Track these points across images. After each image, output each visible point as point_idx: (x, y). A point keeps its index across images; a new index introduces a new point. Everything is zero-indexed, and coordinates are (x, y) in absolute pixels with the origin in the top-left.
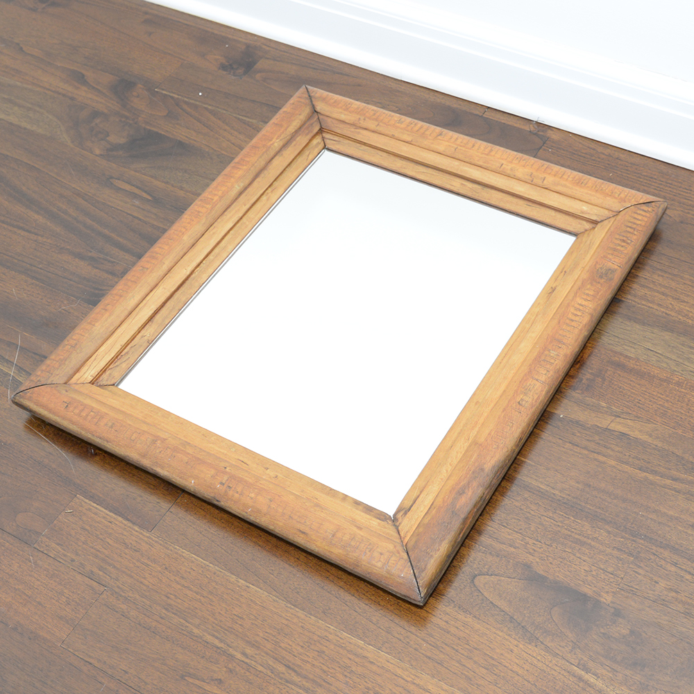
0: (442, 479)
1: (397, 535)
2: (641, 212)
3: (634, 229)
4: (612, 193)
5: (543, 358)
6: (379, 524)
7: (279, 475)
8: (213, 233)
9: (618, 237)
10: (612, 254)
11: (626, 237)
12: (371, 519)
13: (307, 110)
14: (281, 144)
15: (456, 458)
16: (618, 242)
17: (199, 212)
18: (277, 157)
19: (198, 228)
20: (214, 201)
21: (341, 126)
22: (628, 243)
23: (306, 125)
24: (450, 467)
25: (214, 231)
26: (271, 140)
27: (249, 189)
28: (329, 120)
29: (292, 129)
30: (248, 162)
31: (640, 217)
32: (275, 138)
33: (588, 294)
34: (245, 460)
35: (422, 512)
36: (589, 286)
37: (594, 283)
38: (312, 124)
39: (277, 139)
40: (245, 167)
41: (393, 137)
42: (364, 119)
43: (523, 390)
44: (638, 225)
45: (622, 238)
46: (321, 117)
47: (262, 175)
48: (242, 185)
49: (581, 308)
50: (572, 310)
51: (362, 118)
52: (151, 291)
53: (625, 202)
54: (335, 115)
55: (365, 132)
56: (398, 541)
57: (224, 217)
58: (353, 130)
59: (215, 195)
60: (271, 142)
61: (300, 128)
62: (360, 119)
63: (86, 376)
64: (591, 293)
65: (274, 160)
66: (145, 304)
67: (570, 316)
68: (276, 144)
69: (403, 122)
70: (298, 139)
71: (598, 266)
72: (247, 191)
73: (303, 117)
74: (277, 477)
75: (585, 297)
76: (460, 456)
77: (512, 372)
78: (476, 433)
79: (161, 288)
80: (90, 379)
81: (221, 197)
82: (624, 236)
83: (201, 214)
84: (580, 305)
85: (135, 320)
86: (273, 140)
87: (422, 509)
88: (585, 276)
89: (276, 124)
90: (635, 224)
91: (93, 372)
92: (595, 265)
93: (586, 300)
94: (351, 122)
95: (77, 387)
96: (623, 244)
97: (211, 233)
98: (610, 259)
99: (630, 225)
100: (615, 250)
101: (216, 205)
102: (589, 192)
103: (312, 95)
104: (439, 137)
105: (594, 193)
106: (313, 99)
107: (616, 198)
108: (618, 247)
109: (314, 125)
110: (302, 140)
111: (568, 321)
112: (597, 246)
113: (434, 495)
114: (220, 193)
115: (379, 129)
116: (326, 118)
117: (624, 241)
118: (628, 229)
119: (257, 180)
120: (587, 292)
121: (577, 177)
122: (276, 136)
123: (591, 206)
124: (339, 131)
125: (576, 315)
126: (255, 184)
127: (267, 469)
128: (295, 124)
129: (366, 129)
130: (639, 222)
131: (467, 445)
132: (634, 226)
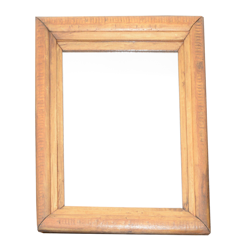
0: (192, 185)
1: (190, 214)
2: (198, 27)
3: (199, 37)
4: (184, 21)
5: (199, 117)
6: (183, 213)
7: (143, 212)
8: (53, 118)
9: (196, 44)
10: (198, 54)
11: (199, 43)
12: (180, 213)
13: (47, 32)
14: (48, 57)
15: (192, 174)
16: (197, 47)
17: (42, 110)
18: (51, 65)
19: (47, 118)
20: (44, 101)
21: (64, 35)
22: (201, 46)
23: (51, 41)
24: (192, 179)
25: (52, 117)
26: (44, 57)
27: (51, 88)
28: (57, 33)
29: (47, 47)
30: (43, 73)
31: (198, 30)
32: (44, 55)
33: (199, 79)
34: (129, 212)
35: (193, 201)
36: (198, 75)
37: (199, 72)
38: (52, 40)
39: (45, 55)
40: (44, 77)
41: (88, 31)
42: (72, 26)
43: (200, 135)
44: (199, 34)
45: (197, 44)
46: (53, 33)
47: (51, 78)
48: (48, 87)
49: (200, 87)
50: (198, 89)
51: (71, 26)
52: (50, 157)
53: (190, 24)
54: (59, 30)
55: (75, 34)
56: (192, 216)
57: (52, 108)
58: (70, 35)
59: (42, 98)
60: (45, 58)
61: (49, 44)
62: (70, 27)
63: (54, 207)
64: (200, 78)
65: (51, 67)
66: (52, 165)
67: (199, 93)
68: (47, 58)
69: (88, 20)
70: (52, 51)
71: (196, 63)
72: (51, 90)
73: (47, 37)
74: (142, 213)
75: (199, 81)
76: (193, 173)
77: (191, 129)
78: (193, 161)
79: (52, 154)
80: (56, 207)
81: (45, 98)
82: (198, 43)
83: (44, 111)
84: (199, 85)
85: (54, 174)
86: (45, 56)
87: (193, 200)
88: (194, 70)
89: (40, 46)
90: (198, 34)
91: (56, 204)
92: (195, 63)
93: (200, 82)
94: (67, 30)
95: (55, 213)
96: (199, 47)
97: (52, 118)
98: (198, 57)
99: (197, 35)
100: (198, 51)
101: (46, 103)
102: (175, 25)
103: (43, 22)
104: (106, 22)
105: (177, 25)
106: (45, 24)
107: (186, 24)
108: (199, 50)
109: (53, 40)
110: (53, 50)
111: (199, 95)
112: (190, 53)
113: (194, 193)
114: (43, 96)
115: (81, 29)
116: (56, 33)
117: (199, 45)
118: (198, 38)
119: (51, 81)
120: (198, 78)
121: (167, 19)
122: (44, 53)
123: (178, 33)
124: (64, 38)
125: (200, 91)
126: (51, 84)
127: (137, 211)
128: (47, 42)
129: (75, 32)
130: (199, 33)
131: (193, 168)
132: (199, 35)
